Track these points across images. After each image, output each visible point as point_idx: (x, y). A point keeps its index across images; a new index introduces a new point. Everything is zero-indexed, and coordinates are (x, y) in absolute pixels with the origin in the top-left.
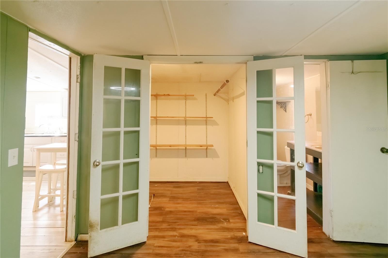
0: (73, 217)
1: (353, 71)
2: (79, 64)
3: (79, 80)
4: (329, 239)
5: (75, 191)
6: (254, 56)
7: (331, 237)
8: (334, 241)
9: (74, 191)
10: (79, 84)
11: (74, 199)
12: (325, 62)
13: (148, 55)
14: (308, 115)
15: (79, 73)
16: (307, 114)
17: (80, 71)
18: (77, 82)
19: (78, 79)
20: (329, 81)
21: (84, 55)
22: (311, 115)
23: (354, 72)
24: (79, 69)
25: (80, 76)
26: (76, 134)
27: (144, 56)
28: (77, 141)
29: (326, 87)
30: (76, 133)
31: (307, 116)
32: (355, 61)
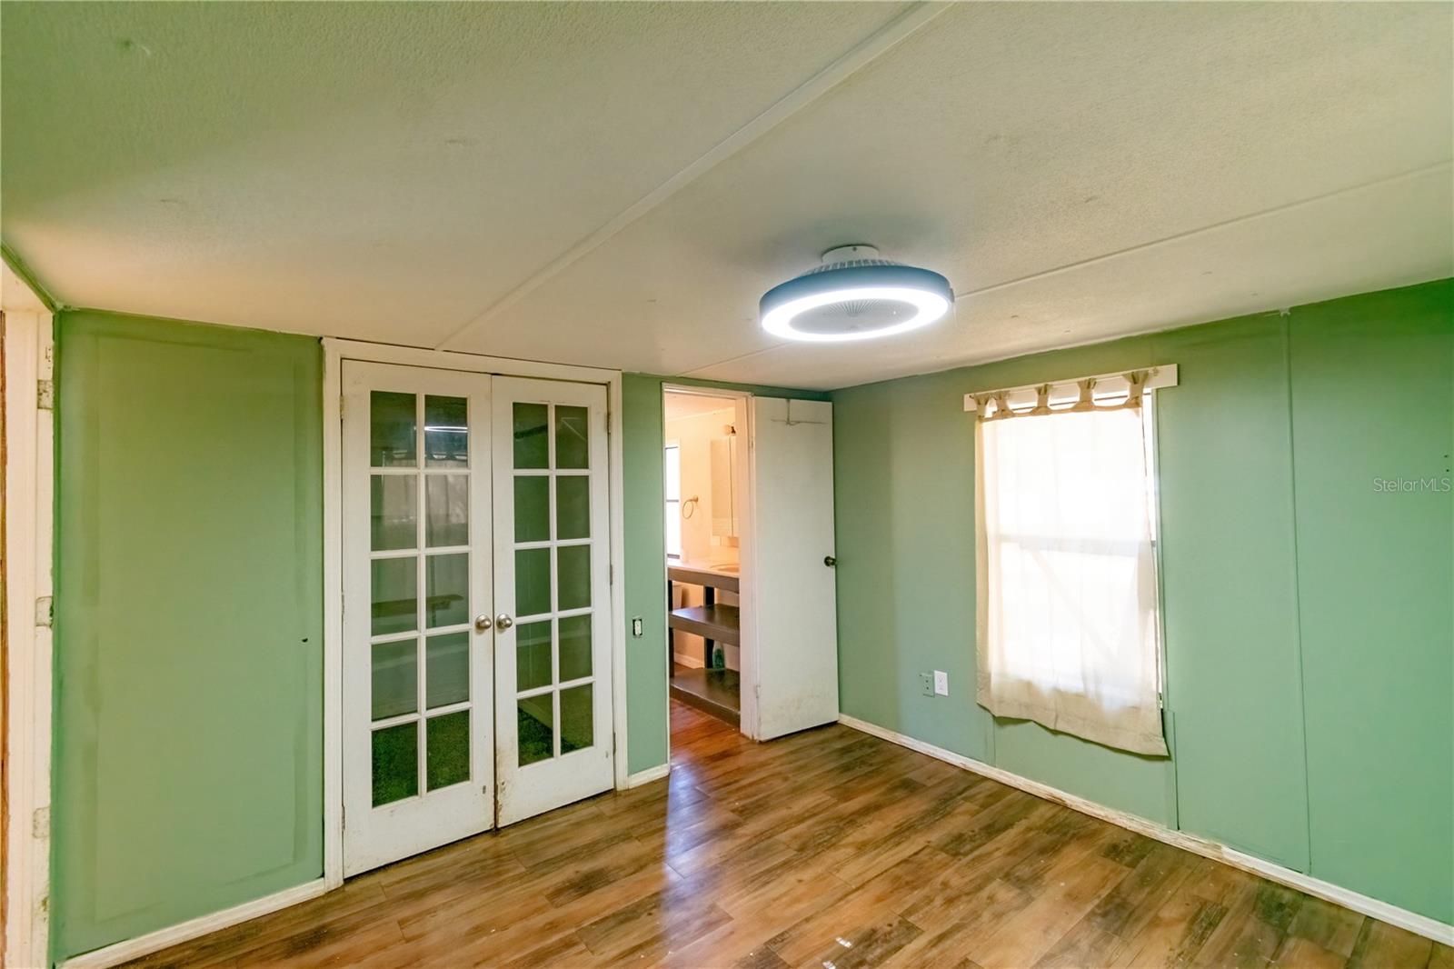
0: (38, 904)
1: (788, 419)
2: (49, 342)
3: (48, 400)
4: (753, 742)
5: (43, 809)
6: (624, 371)
7: (756, 738)
8: (761, 742)
9: (35, 813)
10: (52, 415)
11: (38, 841)
12: (747, 397)
13: (338, 338)
14: (691, 500)
15: (47, 374)
16: (688, 499)
17: (52, 366)
18: (39, 408)
19: (44, 395)
20: (754, 435)
21: (65, 307)
22: (696, 500)
23: (791, 419)
24: (51, 359)
25: (51, 384)
26: (38, 600)
27: (324, 339)
28: (45, 625)
29: (749, 447)
30: (40, 598)
31: (689, 503)
32: (792, 401)
